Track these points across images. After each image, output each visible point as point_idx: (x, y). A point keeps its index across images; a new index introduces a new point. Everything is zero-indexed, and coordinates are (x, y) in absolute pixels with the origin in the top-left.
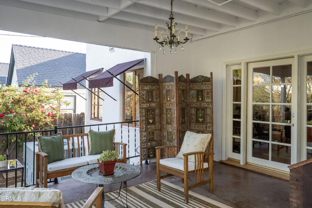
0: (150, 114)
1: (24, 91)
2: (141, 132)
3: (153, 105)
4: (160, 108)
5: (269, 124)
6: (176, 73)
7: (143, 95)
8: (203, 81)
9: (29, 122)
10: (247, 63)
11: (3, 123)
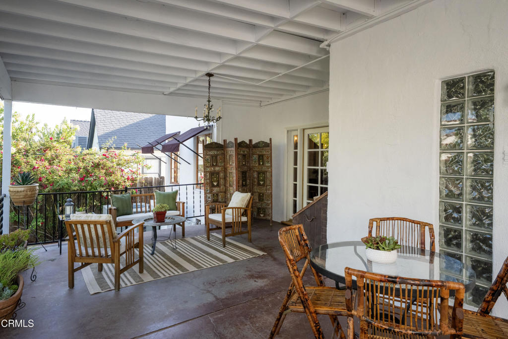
0: (214, 177)
1: (104, 155)
2: (205, 194)
3: (217, 169)
4: (225, 172)
5: (318, 187)
6: (236, 139)
7: (208, 160)
8: (264, 147)
9: (109, 185)
10: (304, 130)
11: (83, 186)
